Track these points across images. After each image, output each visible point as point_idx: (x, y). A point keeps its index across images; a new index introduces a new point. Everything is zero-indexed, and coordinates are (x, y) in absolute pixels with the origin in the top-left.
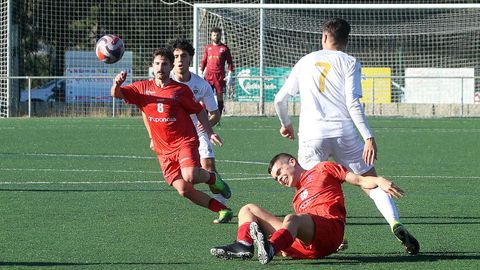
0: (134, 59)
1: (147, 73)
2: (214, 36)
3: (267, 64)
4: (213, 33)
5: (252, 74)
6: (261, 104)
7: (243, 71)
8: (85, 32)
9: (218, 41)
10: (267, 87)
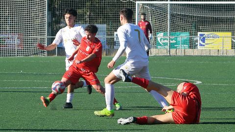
0: (107, 28)
1: (113, 35)
2: (142, 17)
3: (171, 30)
4: (142, 16)
5: (164, 35)
6: (168, 50)
7: (160, 34)
8: (83, 15)
9: (144, 19)
10: (171, 42)
